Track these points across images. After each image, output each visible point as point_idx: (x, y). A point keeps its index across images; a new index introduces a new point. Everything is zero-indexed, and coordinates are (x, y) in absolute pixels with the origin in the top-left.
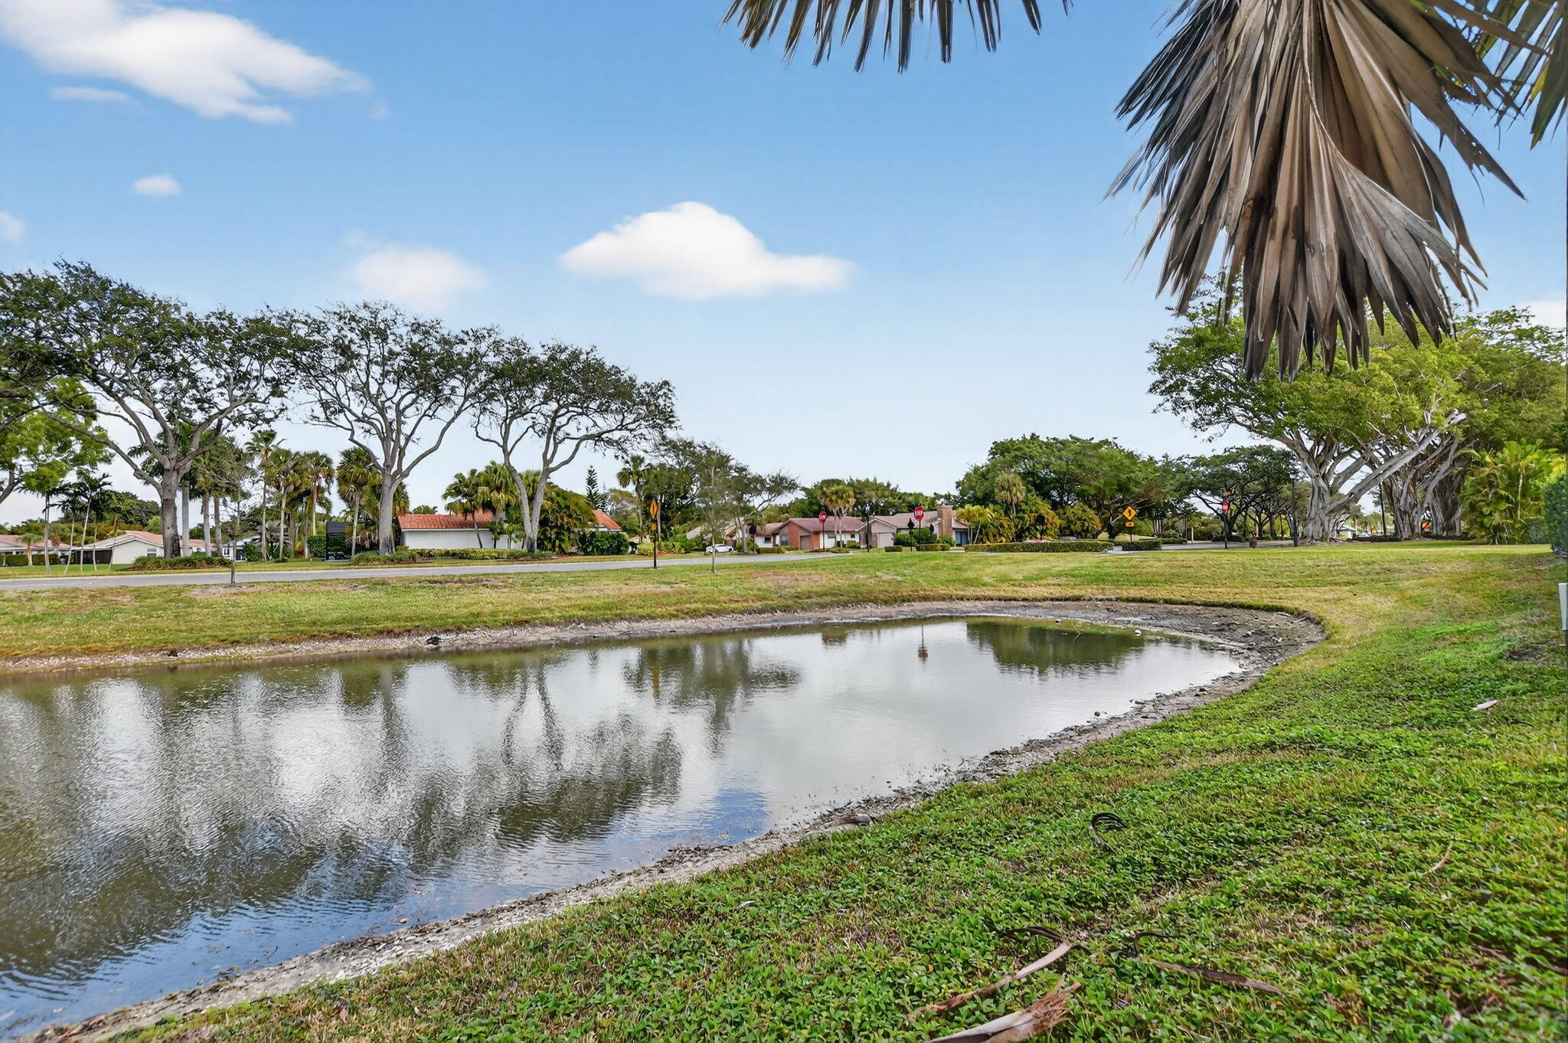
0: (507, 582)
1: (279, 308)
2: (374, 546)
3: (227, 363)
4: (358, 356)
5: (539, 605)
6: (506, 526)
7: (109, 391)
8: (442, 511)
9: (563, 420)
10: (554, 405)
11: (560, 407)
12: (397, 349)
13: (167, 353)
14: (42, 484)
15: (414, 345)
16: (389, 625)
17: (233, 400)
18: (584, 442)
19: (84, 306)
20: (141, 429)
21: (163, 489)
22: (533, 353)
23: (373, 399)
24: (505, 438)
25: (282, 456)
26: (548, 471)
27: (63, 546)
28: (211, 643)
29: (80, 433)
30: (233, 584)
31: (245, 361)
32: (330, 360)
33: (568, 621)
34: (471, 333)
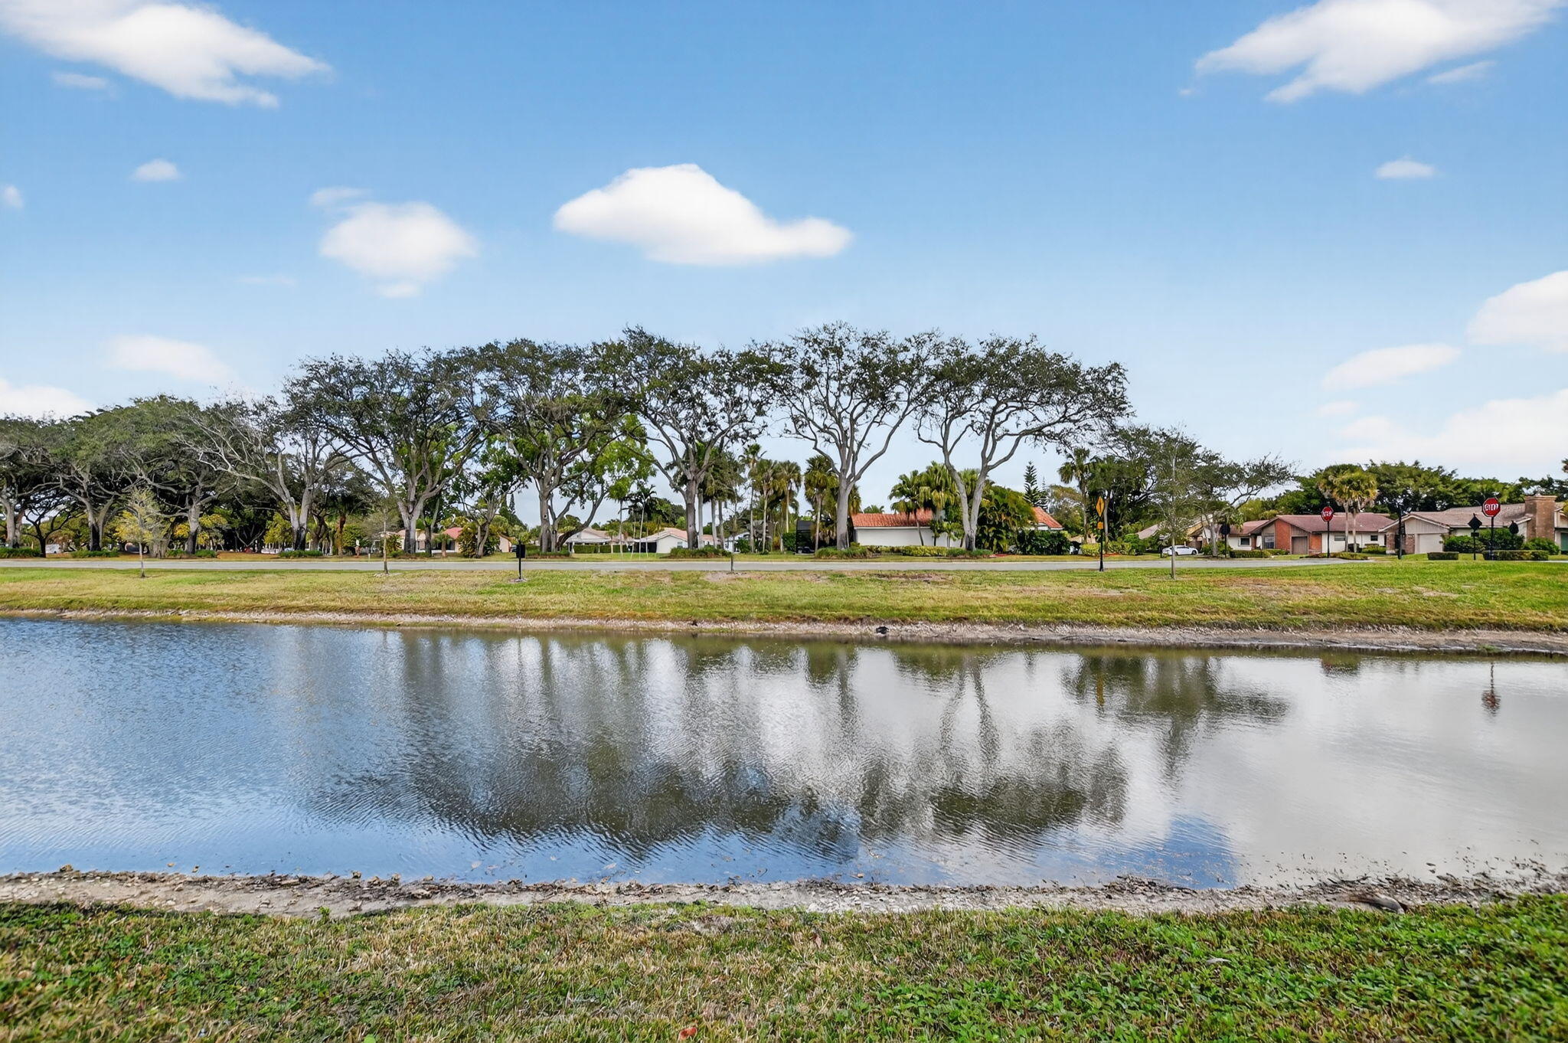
0: (947, 579)
1: (761, 341)
2: (833, 543)
3: (726, 391)
4: (819, 374)
5: (978, 603)
6: (945, 524)
7: (654, 422)
8: (888, 511)
9: (1002, 416)
10: (992, 402)
11: (999, 403)
12: (851, 363)
13: (688, 388)
14: (618, 493)
15: (865, 358)
16: (845, 612)
17: (731, 421)
18: (1023, 438)
19: (639, 359)
20: (673, 449)
21: (688, 495)
22: (971, 352)
23: (832, 411)
24: (945, 439)
25: (764, 465)
26: (986, 469)
27: (629, 539)
28: (719, 618)
29: (638, 455)
30: (732, 572)
31: (738, 388)
32: (799, 380)
33: (1006, 621)
34: (913, 340)
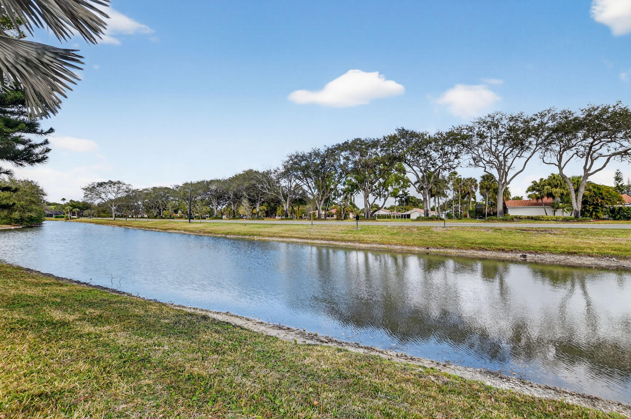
0: (562, 233)
1: (456, 126)
2: (495, 214)
3: (440, 149)
4: (487, 137)
5: (583, 246)
6: (561, 204)
7: (409, 165)
8: (525, 198)
9: (598, 147)
10: (590, 140)
11: (595, 140)
12: (503, 130)
13: (424, 150)
14: (395, 195)
15: (510, 127)
16: (503, 247)
17: (443, 162)
18: (613, 157)
19: (402, 140)
20: (417, 176)
21: (424, 194)
22: (575, 115)
23: (493, 154)
24: (560, 161)
25: (459, 181)
26: (587, 175)
27: (399, 213)
28: (439, 247)
29: (402, 179)
30: (445, 227)
31: (446, 148)
32: (476, 140)
33: (603, 256)
34: (539, 114)
